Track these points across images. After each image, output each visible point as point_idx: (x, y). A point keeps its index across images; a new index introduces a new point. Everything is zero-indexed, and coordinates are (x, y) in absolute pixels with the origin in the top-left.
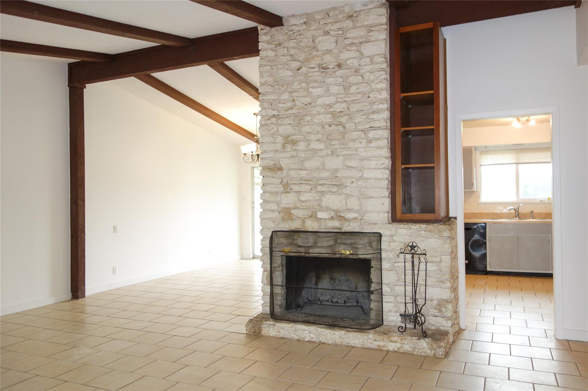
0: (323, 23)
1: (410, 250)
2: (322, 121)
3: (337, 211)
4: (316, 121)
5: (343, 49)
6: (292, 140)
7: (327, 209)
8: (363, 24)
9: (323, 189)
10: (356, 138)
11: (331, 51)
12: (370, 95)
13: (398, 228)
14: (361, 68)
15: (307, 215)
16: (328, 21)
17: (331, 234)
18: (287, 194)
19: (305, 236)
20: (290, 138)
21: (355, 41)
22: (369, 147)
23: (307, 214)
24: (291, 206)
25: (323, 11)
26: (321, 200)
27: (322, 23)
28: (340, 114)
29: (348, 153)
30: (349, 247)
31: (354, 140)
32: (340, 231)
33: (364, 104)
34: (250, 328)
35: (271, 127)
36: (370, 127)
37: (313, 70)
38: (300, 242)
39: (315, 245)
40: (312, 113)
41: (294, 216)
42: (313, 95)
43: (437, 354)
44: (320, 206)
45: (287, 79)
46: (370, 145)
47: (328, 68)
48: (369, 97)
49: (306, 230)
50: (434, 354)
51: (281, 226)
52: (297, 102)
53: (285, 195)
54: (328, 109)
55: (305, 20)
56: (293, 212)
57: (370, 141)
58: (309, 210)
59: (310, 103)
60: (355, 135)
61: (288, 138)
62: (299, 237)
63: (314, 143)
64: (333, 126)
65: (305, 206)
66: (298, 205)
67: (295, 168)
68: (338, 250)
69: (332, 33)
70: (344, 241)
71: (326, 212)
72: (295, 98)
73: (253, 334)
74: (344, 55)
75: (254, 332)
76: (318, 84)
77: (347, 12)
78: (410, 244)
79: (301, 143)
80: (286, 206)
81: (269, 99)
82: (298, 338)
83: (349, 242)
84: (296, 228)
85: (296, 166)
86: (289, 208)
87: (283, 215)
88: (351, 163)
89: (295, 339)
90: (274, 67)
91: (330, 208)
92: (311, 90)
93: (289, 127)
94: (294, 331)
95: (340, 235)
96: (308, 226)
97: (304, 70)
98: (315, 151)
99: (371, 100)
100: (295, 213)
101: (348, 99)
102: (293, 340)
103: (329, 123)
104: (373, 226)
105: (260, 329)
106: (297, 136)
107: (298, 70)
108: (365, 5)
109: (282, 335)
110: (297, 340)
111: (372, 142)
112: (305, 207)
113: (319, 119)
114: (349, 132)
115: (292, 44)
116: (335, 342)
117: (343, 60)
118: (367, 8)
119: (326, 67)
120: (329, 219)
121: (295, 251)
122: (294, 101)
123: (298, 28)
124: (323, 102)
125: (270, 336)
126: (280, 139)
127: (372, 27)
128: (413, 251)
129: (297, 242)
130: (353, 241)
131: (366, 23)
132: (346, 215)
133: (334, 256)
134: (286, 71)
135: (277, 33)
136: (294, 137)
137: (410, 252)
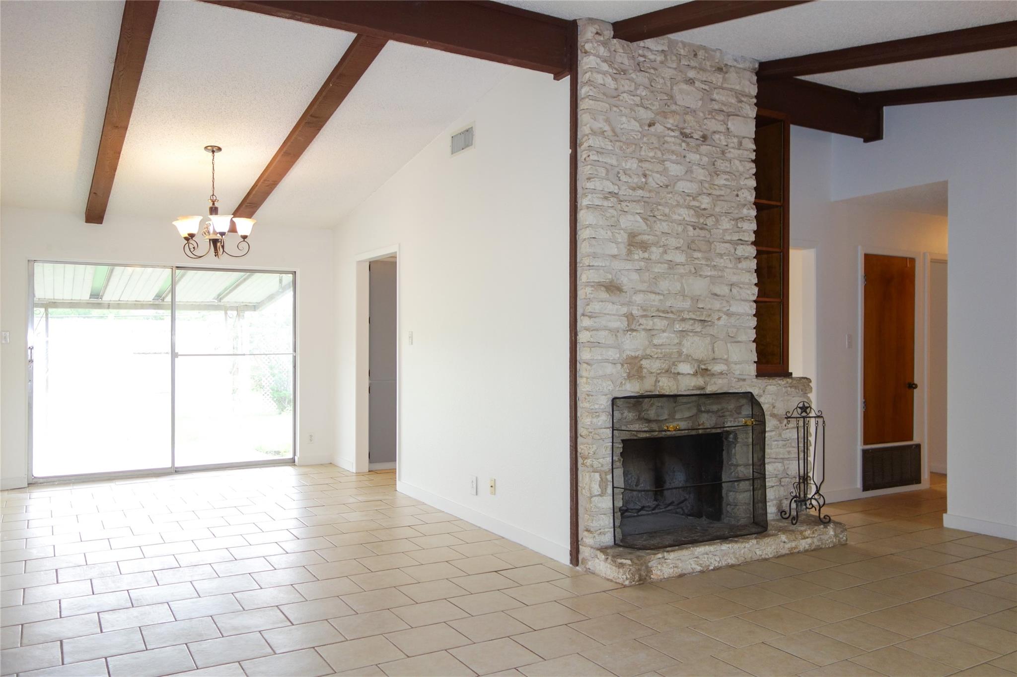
0: (686, 64)
1: (800, 413)
2: (684, 218)
3: (700, 362)
4: (676, 217)
5: (709, 115)
6: (643, 242)
7: (688, 359)
8: (733, 87)
9: (687, 326)
10: (725, 253)
11: (695, 111)
12: (739, 193)
13: (767, 384)
14: (727, 150)
15: (663, 369)
16: (693, 64)
17: (694, 398)
18: (634, 333)
19: (660, 405)
20: (640, 237)
21: (724, 108)
22: (737, 268)
23: (663, 367)
24: (639, 353)
25: (690, 45)
26: (680, 344)
27: (684, 62)
28: (703, 212)
29: (717, 274)
30: (713, 416)
31: (721, 255)
32: (702, 392)
33: (733, 204)
34: (632, 574)
35: (609, 212)
36: (738, 240)
37: (672, 134)
38: (652, 414)
39: (672, 417)
40: (669, 201)
41: (645, 370)
42: (670, 173)
43: (842, 540)
44: (680, 353)
45: (635, 136)
46: (740, 266)
47: (692, 137)
48: (737, 196)
49: (661, 394)
50: (839, 541)
51: (623, 388)
52: (650, 179)
53: (630, 335)
54: (691, 201)
55: (666, 48)
56: (644, 363)
57: (739, 260)
58: (665, 360)
59: (667, 186)
60: (722, 248)
61: (637, 238)
62: (652, 405)
63: (671, 252)
64: (697, 229)
65: (661, 353)
66: (648, 352)
67: (643, 289)
68: (702, 422)
69: (697, 84)
70: (708, 407)
71: (689, 364)
72: (647, 172)
73: (637, 583)
74: (712, 125)
75: (640, 580)
76: (677, 158)
77: (717, 61)
78: (801, 405)
79: (654, 249)
80: (633, 354)
81: (605, 163)
82: (700, 568)
83: (715, 408)
84: (647, 392)
85: (644, 287)
86: (636, 357)
87: (629, 369)
88: (717, 290)
89: (696, 572)
90: (615, 109)
91: (693, 357)
92: (667, 164)
93: (638, 218)
94: (695, 559)
95: (703, 400)
96: (664, 387)
97: (658, 128)
98: (672, 265)
99: (739, 200)
100: (648, 366)
101: (714, 192)
102: (694, 574)
103: (693, 223)
104: (741, 383)
105: (649, 571)
106: (649, 237)
107: (650, 126)
108: (736, 60)
109: (678, 571)
110: (699, 572)
111: (741, 262)
112: (660, 356)
113: (679, 215)
114: (715, 243)
115: (641, 78)
116: (745, 559)
117: (709, 130)
118: (738, 66)
119: (690, 134)
120: (694, 375)
121: (646, 429)
122: (645, 176)
123: (652, 57)
124: (683, 188)
125: (664, 578)
126: (622, 237)
127: (743, 95)
128: (804, 414)
129: (648, 414)
130: (719, 407)
131: (738, 87)
132: (713, 368)
133: (694, 433)
134: (633, 122)
135: (622, 51)
136: (645, 237)
137: (800, 416)
